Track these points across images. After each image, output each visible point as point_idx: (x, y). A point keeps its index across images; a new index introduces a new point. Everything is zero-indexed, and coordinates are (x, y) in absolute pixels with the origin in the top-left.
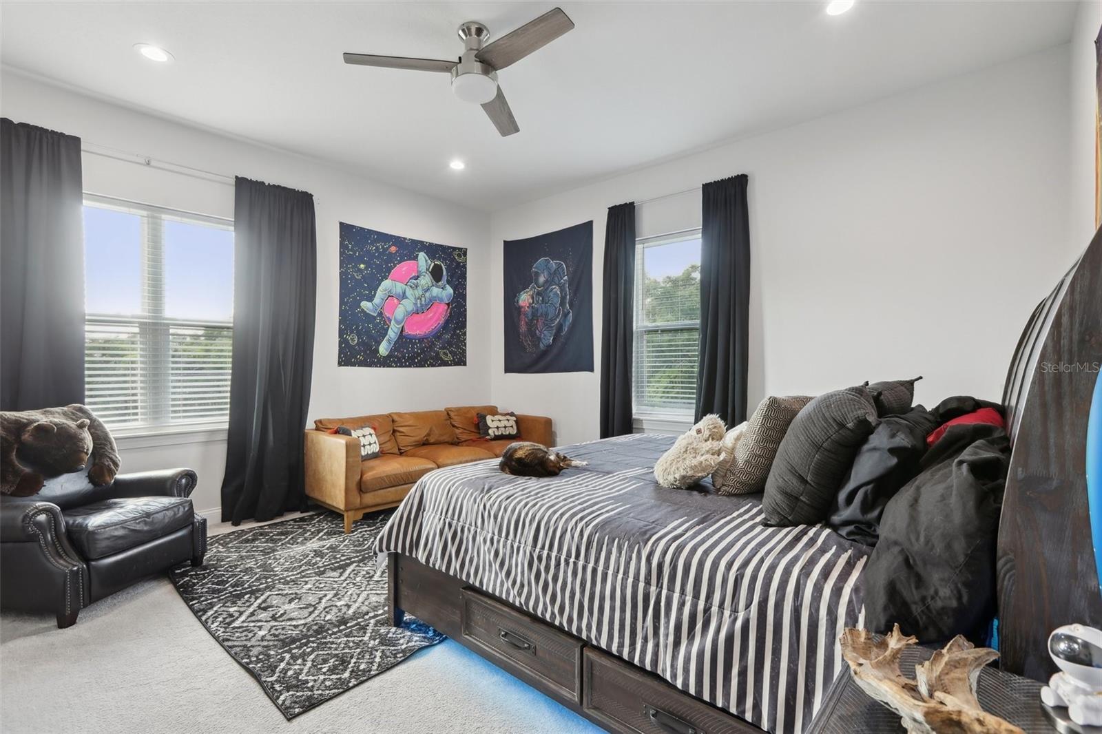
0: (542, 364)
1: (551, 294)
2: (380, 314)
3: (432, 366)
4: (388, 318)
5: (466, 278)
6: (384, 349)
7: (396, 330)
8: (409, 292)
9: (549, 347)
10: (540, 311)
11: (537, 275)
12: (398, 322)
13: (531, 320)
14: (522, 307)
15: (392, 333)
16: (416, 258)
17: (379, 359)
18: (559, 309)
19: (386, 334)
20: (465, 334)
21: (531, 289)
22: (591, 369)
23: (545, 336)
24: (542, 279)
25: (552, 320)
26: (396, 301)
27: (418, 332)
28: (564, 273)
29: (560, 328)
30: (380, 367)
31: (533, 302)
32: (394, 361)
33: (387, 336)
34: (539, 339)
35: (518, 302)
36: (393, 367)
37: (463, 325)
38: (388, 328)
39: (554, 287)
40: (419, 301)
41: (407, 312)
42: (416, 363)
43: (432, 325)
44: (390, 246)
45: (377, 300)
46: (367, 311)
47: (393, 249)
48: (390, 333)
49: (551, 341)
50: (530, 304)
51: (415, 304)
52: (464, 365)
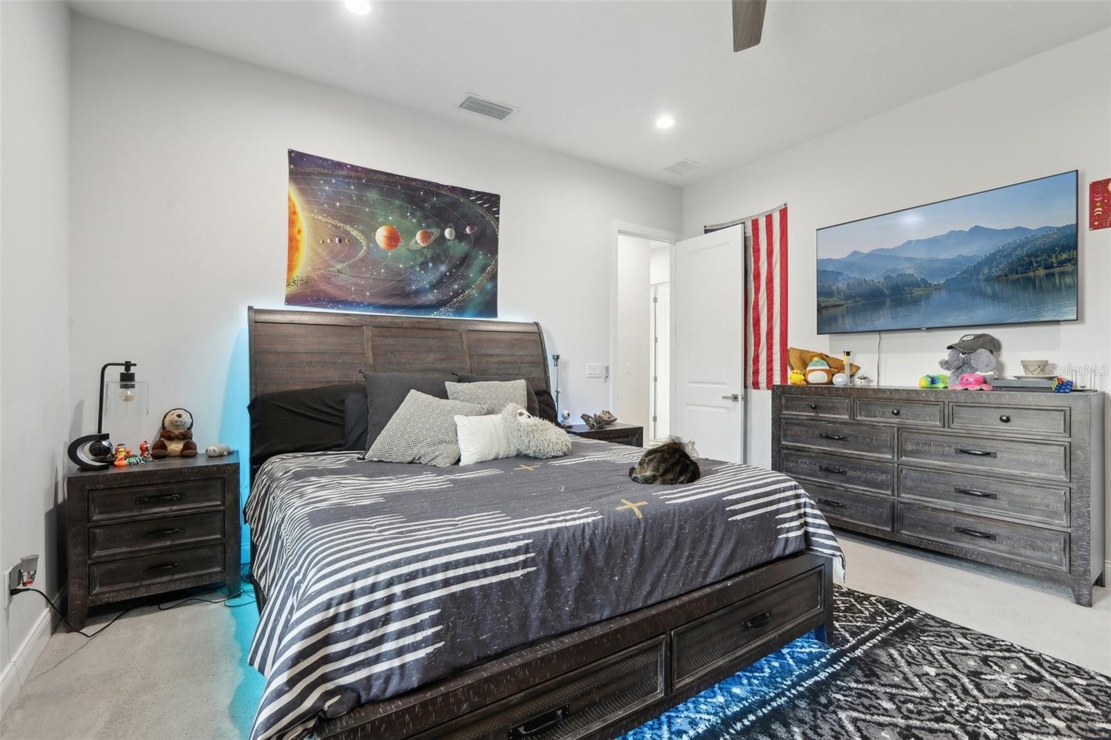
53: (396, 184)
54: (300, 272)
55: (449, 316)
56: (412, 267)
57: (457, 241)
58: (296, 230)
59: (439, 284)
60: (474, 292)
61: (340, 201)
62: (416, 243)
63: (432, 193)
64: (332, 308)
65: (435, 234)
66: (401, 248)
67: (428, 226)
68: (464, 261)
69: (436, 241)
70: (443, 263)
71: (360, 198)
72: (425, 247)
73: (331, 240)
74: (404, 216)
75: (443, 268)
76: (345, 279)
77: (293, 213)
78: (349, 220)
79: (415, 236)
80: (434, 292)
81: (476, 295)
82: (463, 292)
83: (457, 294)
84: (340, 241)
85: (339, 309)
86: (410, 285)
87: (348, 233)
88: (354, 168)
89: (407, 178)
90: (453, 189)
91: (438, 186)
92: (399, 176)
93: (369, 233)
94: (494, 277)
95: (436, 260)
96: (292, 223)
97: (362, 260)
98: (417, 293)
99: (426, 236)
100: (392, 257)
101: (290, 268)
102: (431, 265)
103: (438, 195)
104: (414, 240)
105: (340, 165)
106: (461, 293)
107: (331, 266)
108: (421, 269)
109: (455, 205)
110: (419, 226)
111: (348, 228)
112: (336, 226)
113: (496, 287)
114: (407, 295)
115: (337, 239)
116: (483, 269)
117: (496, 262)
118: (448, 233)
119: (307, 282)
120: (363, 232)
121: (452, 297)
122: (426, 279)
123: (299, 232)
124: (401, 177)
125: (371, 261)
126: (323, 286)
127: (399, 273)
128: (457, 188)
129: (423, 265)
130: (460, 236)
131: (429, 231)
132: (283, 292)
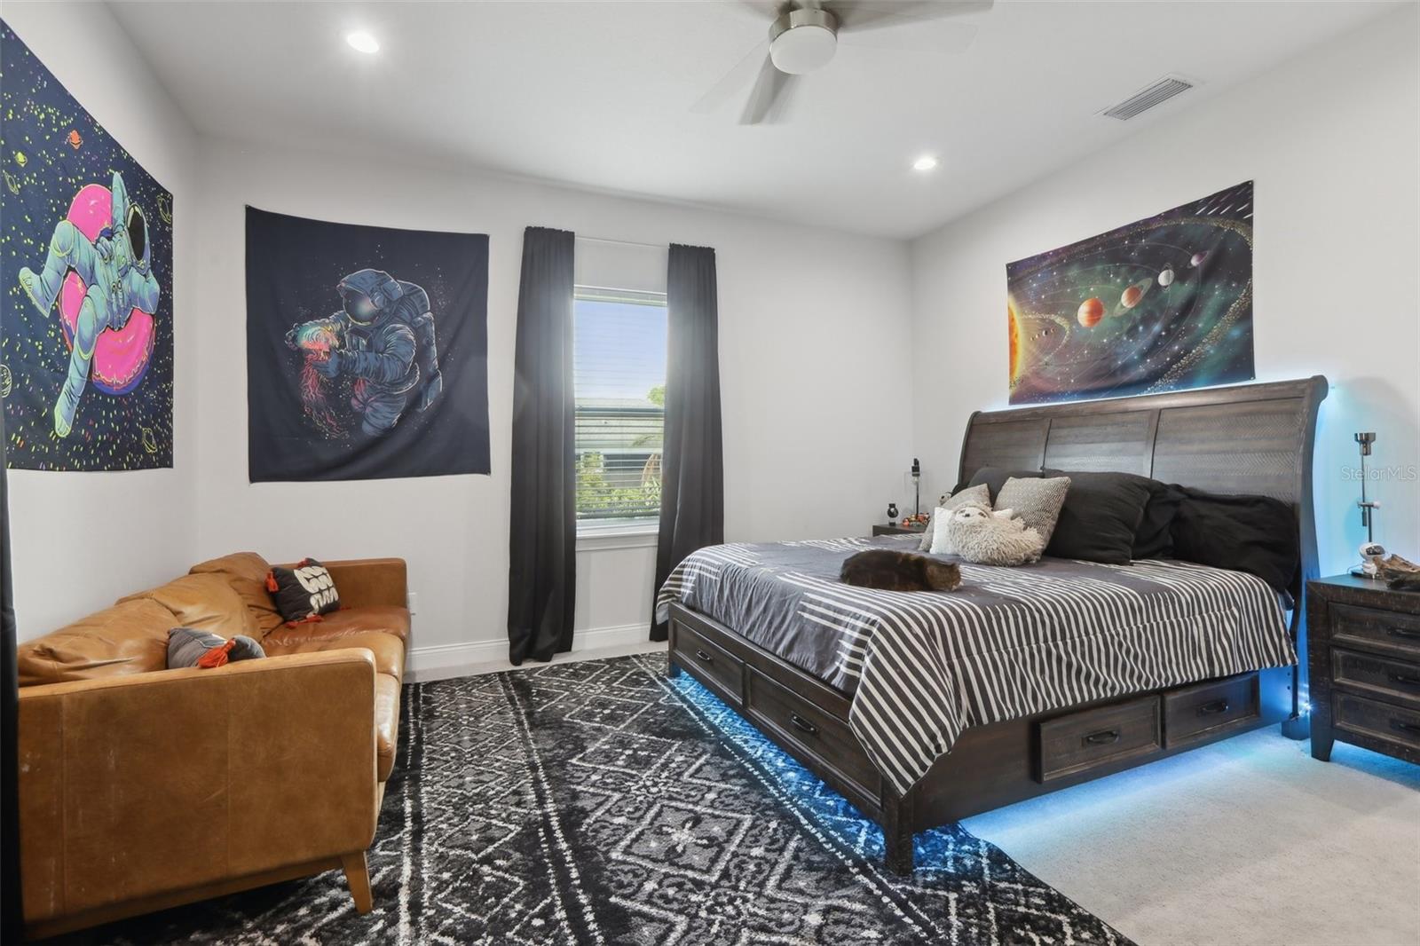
0: (368, 462)
1: (393, 339)
2: (56, 314)
3: (133, 469)
4: (68, 329)
5: (172, 261)
6: (63, 419)
7: (82, 367)
8: (100, 270)
9: (389, 432)
10: (362, 365)
11: (353, 297)
12: (86, 347)
13: (338, 379)
14: (309, 351)
15: (75, 379)
16: (107, 182)
17: (52, 445)
18: (413, 368)
19: (65, 375)
20: (171, 392)
21: (336, 321)
22: (484, 468)
23: (376, 410)
24: (366, 307)
25: (395, 384)
26: (80, 285)
27: (114, 379)
28: (425, 306)
29: (416, 399)
30: (53, 470)
31: (342, 346)
32: (77, 455)
33: (67, 382)
34: (360, 417)
35: (295, 339)
36: (74, 469)
37: (168, 376)
38: (69, 356)
39: (399, 326)
40: (113, 295)
41: (97, 320)
42: (110, 460)
43: (134, 366)
44: (69, 128)
45: (49, 272)
46: (34, 301)
47: (74, 138)
48: (72, 371)
49: (395, 421)
50: (332, 349)
51: (109, 303)
52: (171, 466)
53: (1096, 247)
54: (1018, 374)
55: (1169, 389)
56: (1118, 338)
57: (1177, 284)
58: (1014, 334)
59: (1152, 350)
60: (1208, 347)
61: (1045, 292)
62: (1122, 306)
63: (1140, 236)
64: (1043, 401)
65: (1145, 287)
66: (1106, 319)
67: (1136, 281)
68: (1190, 307)
69: (1147, 295)
70: (1156, 320)
71: (1062, 282)
72: (1132, 309)
73: (1039, 335)
74: (1107, 280)
75: (1157, 328)
76: (1051, 371)
77: (1012, 320)
78: (1053, 309)
79: (1120, 299)
80: (1146, 362)
81: (1212, 352)
82: (1188, 352)
83: (1177, 358)
84: (1046, 333)
85: (1048, 401)
86: (1115, 360)
87: (1052, 322)
88: (1056, 252)
89: (1108, 234)
90: (1169, 215)
91: (1147, 222)
92: (1099, 236)
93: (1072, 319)
94: (1246, 315)
95: (1148, 320)
96: (1011, 329)
97: (1066, 346)
98: (1125, 368)
99: (1134, 293)
100: (1095, 333)
101: (1012, 371)
102: (1141, 328)
103: (1147, 234)
104: (1119, 305)
105: (1044, 257)
106: (1185, 355)
107: (1040, 361)
108: (1128, 339)
109: (1172, 235)
110: (1125, 285)
111: (1053, 317)
112: (1043, 320)
113: (1250, 330)
114: (1113, 374)
115: (1044, 332)
116: (1223, 309)
117: (1250, 290)
118: (1163, 279)
119: (1023, 380)
120: (1065, 316)
121: (1169, 365)
122: (1134, 348)
123: (1016, 336)
124: (1101, 236)
125: (1075, 346)
126: (1036, 382)
127: (1103, 350)
128: (1174, 209)
129: (1132, 332)
130: (1182, 275)
131: (1137, 286)
132: (1007, 393)
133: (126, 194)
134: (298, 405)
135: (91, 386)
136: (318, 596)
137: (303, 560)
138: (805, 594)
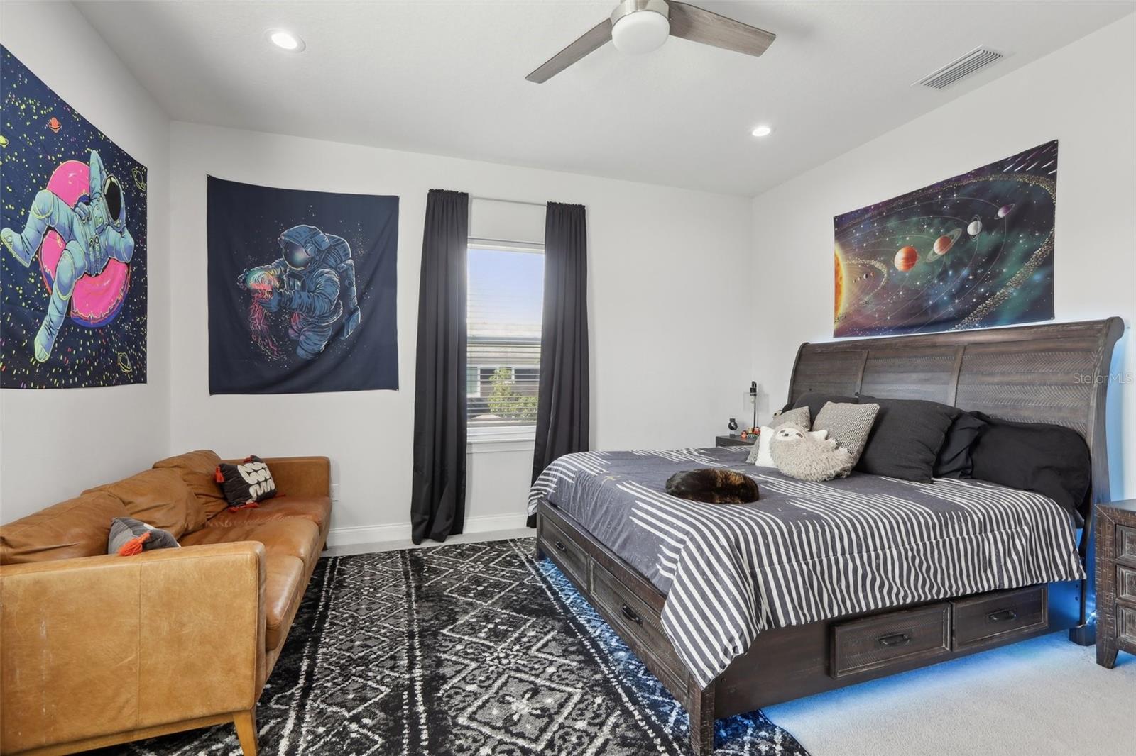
0: (300, 380)
1: (322, 281)
2: (36, 265)
3: (109, 385)
4: (48, 276)
5: (146, 220)
6: (42, 347)
7: (60, 306)
8: (78, 228)
9: (319, 355)
10: (298, 301)
11: (291, 247)
12: (64, 290)
13: (278, 314)
14: (256, 291)
15: (54, 314)
16: (86, 159)
17: (32, 369)
18: (338, 304)
19: (45, 312)
20: (145, 324)
21: (277, 266)
22: (394, 386)
23: (308, 338)
24: (301, 256)
25: (323, 317)
26: (59, 241)
27: (92, 315)
28: (348, 254)
29: (339, 329)
30: (34, 388)
31: (282, 287)
32: (56, 376)
33: (47, 319)
34: (295, 343)
35: (245, 281)
36: (54, 387)
37: (143, 311)
38: (48, 298)
39: (326, 270)
40: (91, 249)
41: (75, 268)
42: (87, 379)
43: (110, 303)
44: (49, 116)
45: (30, 231)
46: (15, 255)
47: (54, 123)
48: (52, 310)
49: (323, 347)
50: (274, 288)
51: (87, 255)
52: (145, 382)
53: (912, 201)
54: (841, 311)
55: (975, 327)
56: (929, 281)
57: (984, 234)
58: (839, 277)
59: (961, 291)
60: (1011, 290)
61: (866, 241)
62: (934, 253)
63: (952, 191)
64: (862, 335)
65: (955, 236)
66: (919, 265)
67: (948, 230)
68: (996, 254)
69: (957, 244)
70: (965, 265)
71: (881, 232)
72: (943, 255)
73: (861, 278)
74: (921, 231)
75: (965, 272)
76: (871, 309)
77: (837, 265)
78: (873, 256)
79: (933, 247)
80: (955, 302)
81: (1014, 294)
82: (993, 294)
83: (983, 299)
84: (867, 276)
85: (867, 335)
86: (927, 301)
87: (872, 267)
88: (877, 206)
89: (923, 190)
90: (979, 172)
91: (958, 179)
92: (915, 192)
93: (889, 263)
94: (1048, 261)
95: (957, 265)
96: (837, 273)
97: (883, 288)
98: (935, 307)
99: (945, 243)
100: (910, 276)
101: (836, 308)
102: (950, 272)
103: (958, 189)
104: (931, 252)
105: (866, 210)
106: (989, 297)
107: (860, 300)
108: (939, 281)
109: (982, 190)
110: (938, 234)
111: (873, 262)
112: (864, 265)
113: (1051, 275)
114: (925, 313)
115: (865, 275)
116: (1027, 256)
117: (1052, 239)
118: (972, 229)
119: (846, 317)
120: (884, 262)
121: (976, 305)
122: (943, 291)
123: (841, 278)
124: (916, 192)
125: (891, 287)
126: (859, 319)
127: (917, 291)
128: (983, 168)
129: (943, 276)
130: (989, 225)
131: (948, 235)
132: (832, 327)
133: (103, 168)
134: (247, 334)
135: (69, 320)
136: (257, 487)
137: (249, 457)
138: (636, 502)
